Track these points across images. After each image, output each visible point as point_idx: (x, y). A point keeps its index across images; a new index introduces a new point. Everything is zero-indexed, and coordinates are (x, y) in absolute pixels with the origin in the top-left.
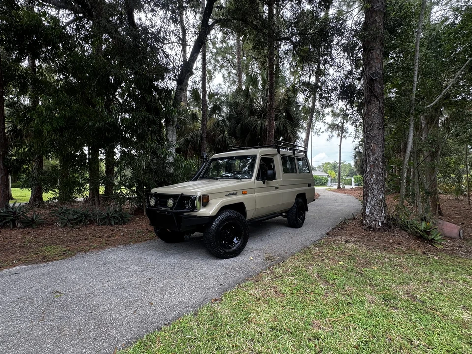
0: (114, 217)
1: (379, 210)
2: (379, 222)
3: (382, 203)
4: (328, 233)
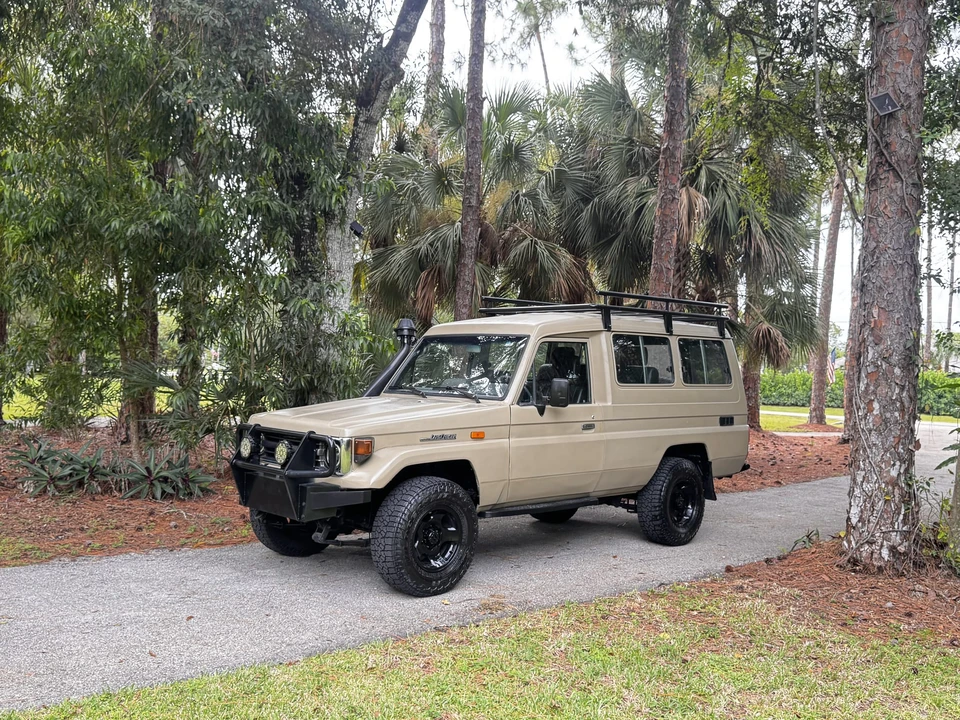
0: (165, 480)
1: (884, 511)
2: (882, 546)
3: (897, 491)
4: (729, 569)
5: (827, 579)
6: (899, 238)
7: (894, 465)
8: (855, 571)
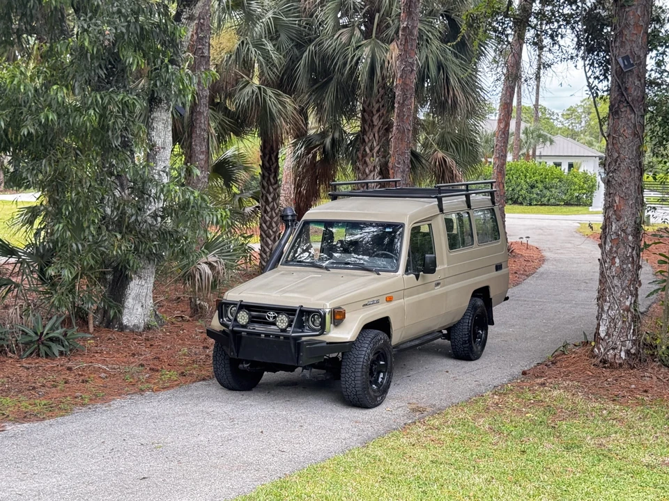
1: (623, 328)
2: (621, 350)
3: (630, 315)
4: (524, 373)
5: (591, 374)
6: (633, 151)
7: (628, 298)
8: (605, 367)
